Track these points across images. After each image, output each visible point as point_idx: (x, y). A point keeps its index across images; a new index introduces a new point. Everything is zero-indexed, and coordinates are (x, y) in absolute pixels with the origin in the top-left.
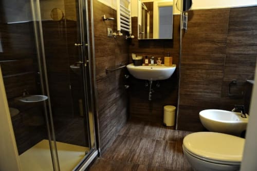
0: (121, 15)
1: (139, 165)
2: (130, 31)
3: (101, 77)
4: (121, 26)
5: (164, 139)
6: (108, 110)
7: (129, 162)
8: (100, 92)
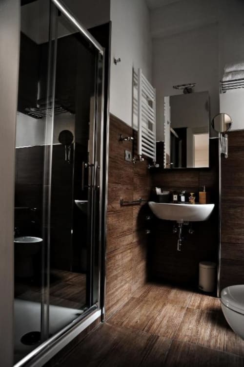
0: (143, 137)
1: (158, 337)
2: (154, 158)
3: (113, 208)
4: (143, 150)
5: (199, 307)
6: (120, 256)
7: (144, 331)
8: (111, 228)
